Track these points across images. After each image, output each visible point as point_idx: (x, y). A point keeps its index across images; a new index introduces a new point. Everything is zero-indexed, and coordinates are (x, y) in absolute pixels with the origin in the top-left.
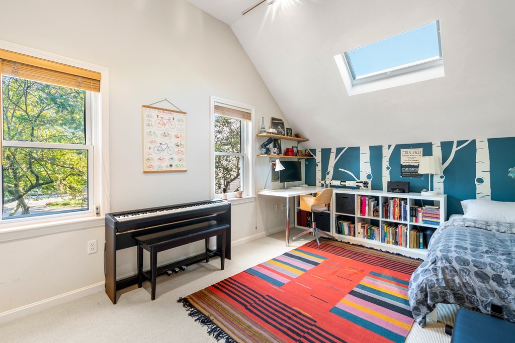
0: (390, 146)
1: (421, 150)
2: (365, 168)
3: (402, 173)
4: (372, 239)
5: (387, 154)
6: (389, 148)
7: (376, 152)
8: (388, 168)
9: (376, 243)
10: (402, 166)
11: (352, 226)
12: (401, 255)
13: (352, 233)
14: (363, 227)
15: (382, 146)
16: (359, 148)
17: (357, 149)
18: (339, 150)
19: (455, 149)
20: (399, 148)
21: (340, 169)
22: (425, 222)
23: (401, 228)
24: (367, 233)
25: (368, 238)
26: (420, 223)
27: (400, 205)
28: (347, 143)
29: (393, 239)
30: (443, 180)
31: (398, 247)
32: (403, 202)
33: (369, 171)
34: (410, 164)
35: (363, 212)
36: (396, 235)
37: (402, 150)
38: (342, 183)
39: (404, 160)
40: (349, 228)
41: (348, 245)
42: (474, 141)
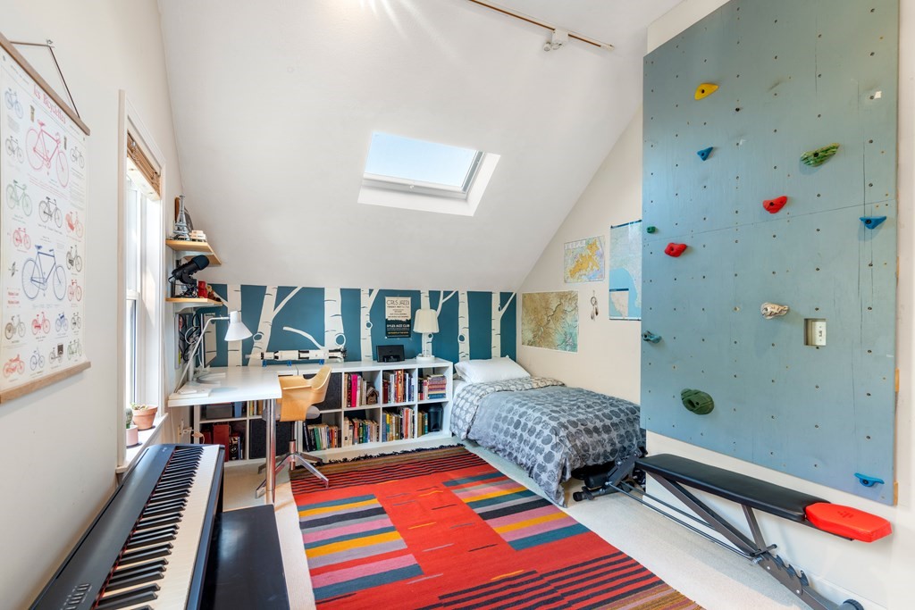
0: (371, 291)
1: (409, 299)
2: (333, 324)
3: (387, 332)
4: (366, 442)
5: (367, 302)
6: (370, 294)
7: (351, 298)
8: (368, 325)
9: (373, 447)
10: (388, 322)
11: (334, 429)
12: (426, 450)
13: (335, 441)
14: (353, 426)
15: (360, 290)
16: (322, 290)
17: (320, 292)
18: (283, 291)
19: (442, 301)
20: (383, 294)
21: (285, 328)
22: (431, 396)
23: (407, 412)
24: (359, 435)
25: (360, 443)
26: (426, 401)
27: (405, 380)
28: (300, 280)
29: (397, 432)
30: (431, 339)
31: (404, 441)
32: (407, 375)
33: (341, 330)
34: (397, 319)
35: (351, 401)
36: (401, 424)
37: (387, 299)
38: (303, 355)
39: (390, 314)
40: (330, 434)
41: (346, 464)
42: (457, 292)
